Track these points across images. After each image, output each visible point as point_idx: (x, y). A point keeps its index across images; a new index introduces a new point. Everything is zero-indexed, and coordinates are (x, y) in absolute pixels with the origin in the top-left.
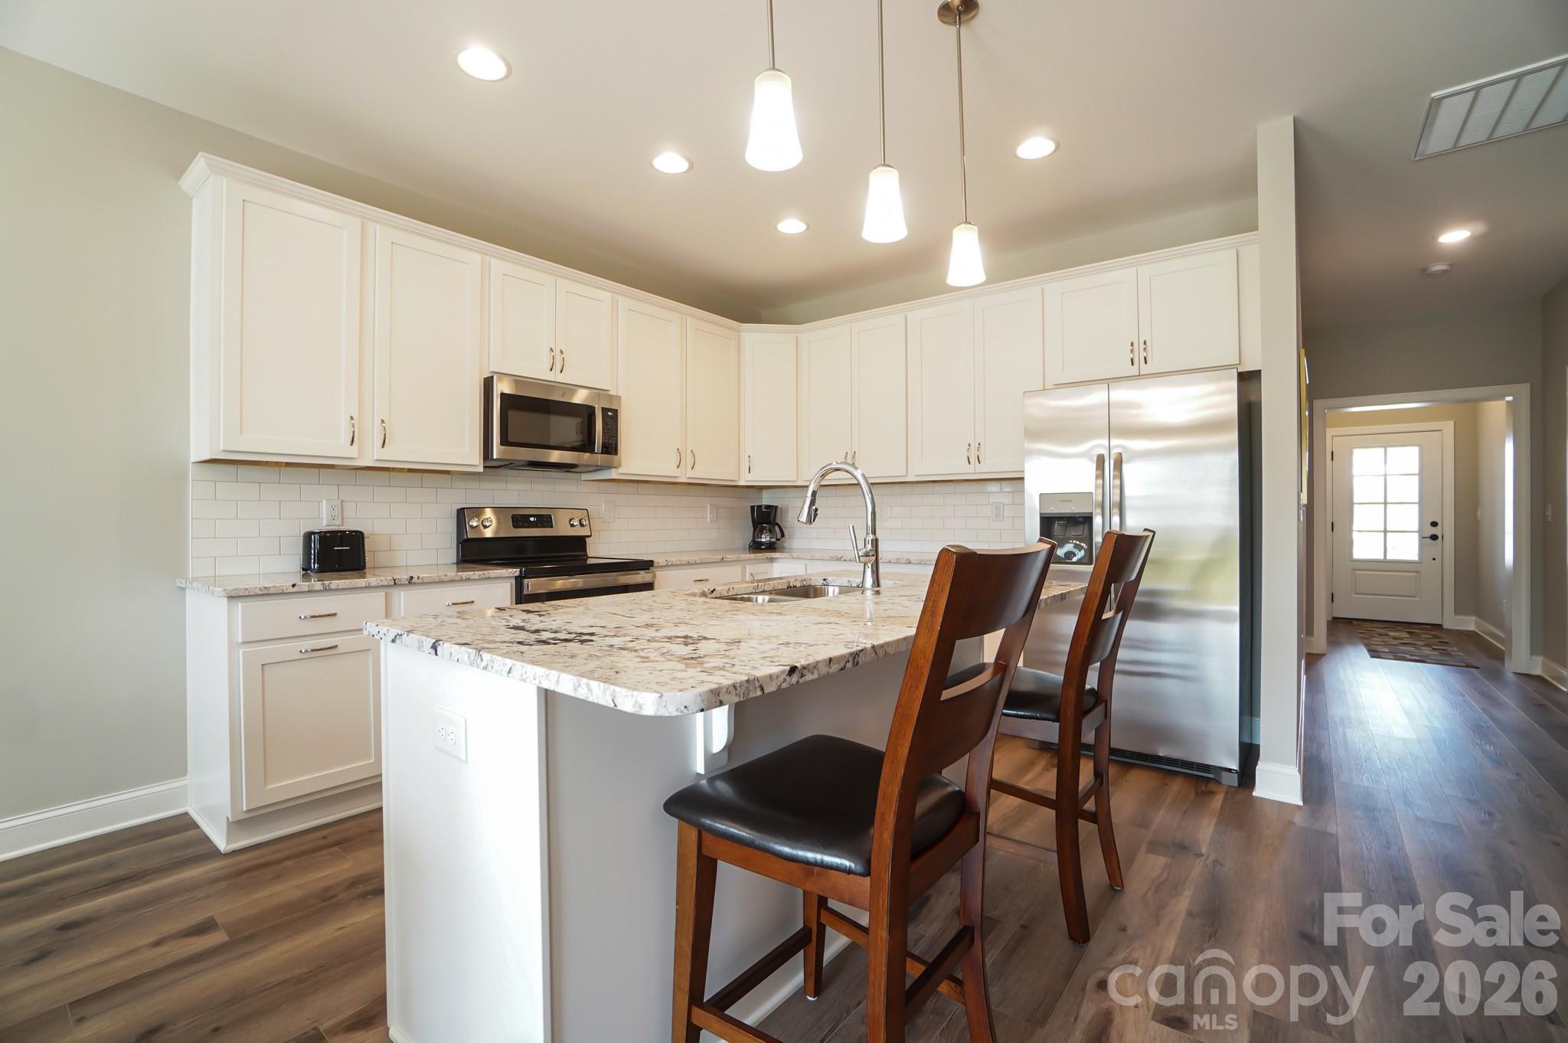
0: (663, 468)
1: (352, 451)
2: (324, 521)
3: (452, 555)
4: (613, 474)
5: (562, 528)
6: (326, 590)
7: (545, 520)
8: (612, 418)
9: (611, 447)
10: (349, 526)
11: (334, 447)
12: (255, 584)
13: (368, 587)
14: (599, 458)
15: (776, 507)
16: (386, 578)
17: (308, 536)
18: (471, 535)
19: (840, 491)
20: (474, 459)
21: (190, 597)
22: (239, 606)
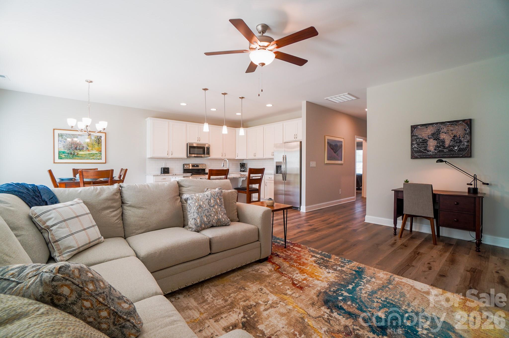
0: (219, 156)
1: (168, 156)
2: (164, 166)
3: (182, 171)
4: (209, 158)
5: (200, 167)
6: (165, 175)
7: (197, 166)
8: (208, 149)
9: (208, 153)
10: (167, 167)
11: (165, 155)
12: (156, 174)
13: (170, 175)
14: (206, 155)
15: (245, 163)
16: (172, 174)
17: (162, 168)
18: (185, 168)
19: (256, 160)
20: (185, 157)
21: (147, 177)
22: (154, 177)
